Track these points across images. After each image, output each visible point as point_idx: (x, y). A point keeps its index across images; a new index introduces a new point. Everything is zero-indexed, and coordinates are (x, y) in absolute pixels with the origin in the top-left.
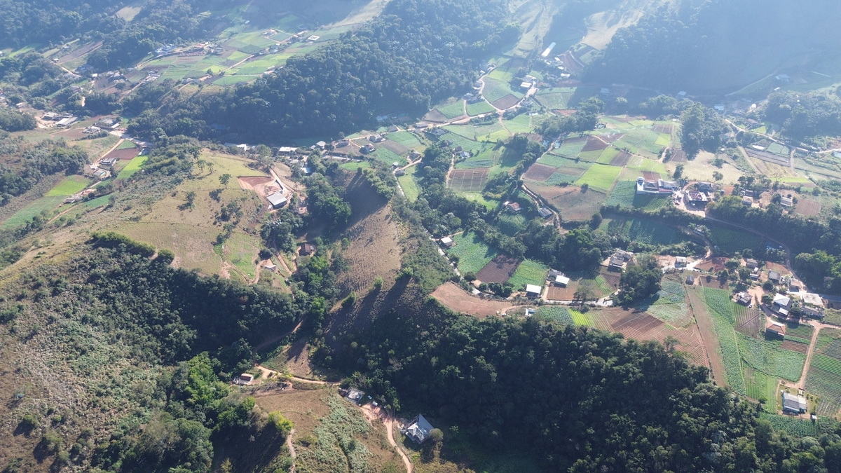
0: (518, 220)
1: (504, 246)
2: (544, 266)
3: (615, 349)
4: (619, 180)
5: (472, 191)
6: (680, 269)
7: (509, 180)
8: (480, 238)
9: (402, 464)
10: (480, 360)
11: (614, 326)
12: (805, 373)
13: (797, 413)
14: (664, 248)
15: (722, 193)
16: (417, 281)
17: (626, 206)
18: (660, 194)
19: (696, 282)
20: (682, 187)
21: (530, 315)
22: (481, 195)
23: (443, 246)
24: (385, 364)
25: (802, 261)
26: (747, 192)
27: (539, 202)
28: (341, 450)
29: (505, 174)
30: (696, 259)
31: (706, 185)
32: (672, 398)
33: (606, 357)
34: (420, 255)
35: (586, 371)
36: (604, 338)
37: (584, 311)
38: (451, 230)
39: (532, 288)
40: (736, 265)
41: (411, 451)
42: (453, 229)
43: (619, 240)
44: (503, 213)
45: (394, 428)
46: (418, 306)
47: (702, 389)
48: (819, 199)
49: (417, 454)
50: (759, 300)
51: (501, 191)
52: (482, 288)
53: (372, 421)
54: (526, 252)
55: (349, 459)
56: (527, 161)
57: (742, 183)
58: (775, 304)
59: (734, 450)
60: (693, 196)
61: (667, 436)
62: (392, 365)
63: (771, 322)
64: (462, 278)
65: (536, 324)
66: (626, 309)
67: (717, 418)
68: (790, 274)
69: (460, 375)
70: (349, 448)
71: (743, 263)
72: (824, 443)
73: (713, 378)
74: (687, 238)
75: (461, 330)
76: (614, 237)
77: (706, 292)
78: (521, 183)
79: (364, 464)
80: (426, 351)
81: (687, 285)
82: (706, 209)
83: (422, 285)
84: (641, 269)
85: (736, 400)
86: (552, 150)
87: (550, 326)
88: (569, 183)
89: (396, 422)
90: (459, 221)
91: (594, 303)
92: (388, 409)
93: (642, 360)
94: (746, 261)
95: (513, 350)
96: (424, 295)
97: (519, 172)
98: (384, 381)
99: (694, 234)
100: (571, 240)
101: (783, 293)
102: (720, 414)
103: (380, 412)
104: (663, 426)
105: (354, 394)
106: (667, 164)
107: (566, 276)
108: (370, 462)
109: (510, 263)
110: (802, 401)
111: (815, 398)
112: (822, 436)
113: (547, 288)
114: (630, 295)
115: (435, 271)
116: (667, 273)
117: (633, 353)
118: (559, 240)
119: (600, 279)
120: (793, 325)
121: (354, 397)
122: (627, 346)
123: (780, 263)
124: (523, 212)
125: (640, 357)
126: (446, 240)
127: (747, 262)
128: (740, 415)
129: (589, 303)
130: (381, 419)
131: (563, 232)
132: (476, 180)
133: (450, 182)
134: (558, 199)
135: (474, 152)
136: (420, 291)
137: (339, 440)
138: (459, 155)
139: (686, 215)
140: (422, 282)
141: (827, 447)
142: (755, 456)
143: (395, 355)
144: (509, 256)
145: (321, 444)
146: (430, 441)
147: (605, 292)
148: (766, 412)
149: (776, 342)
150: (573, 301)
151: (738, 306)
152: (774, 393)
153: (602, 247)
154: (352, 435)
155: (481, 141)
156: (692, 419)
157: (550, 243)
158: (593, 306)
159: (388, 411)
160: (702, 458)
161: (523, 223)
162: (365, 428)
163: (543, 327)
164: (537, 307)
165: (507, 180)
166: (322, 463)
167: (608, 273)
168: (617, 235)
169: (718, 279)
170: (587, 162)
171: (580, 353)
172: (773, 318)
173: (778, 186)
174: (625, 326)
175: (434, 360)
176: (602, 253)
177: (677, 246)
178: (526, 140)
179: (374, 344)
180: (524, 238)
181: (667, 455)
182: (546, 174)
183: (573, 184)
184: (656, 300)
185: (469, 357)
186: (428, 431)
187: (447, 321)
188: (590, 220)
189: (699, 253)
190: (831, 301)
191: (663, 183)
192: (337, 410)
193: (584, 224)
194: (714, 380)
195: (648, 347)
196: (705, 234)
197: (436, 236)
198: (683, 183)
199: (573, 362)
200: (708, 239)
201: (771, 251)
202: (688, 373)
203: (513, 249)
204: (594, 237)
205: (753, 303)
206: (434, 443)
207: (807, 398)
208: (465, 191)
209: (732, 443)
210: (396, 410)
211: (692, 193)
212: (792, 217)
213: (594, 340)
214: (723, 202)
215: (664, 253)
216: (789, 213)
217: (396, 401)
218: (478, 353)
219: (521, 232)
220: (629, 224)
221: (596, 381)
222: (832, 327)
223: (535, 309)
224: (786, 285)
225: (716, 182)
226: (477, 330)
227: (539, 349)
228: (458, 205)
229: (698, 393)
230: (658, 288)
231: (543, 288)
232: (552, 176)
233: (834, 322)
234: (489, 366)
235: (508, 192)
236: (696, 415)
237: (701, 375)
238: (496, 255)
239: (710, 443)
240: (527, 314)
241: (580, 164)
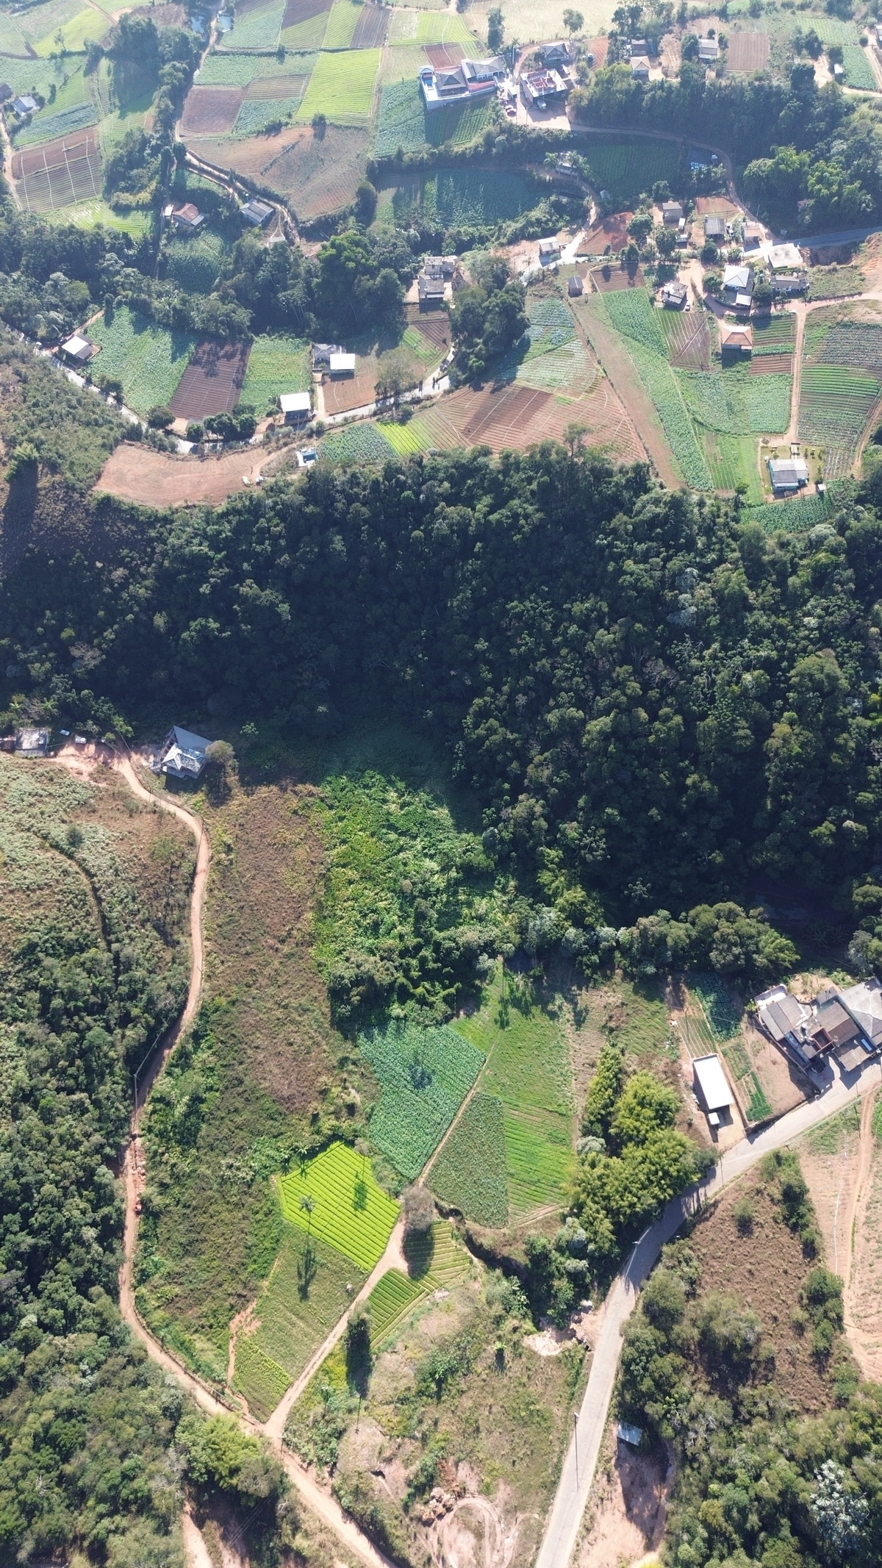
0: (208, 247)
1: (203, 321)
2: (298, 341)
3: (482, 480)
4: (384, 84)
5: (80, 199)
6: (552, 266)
7: (153, 148)
8: (144, 318)
9: (180, 827)
10: (248, 588)
11: (467, 432)
12: (795, 410)
13: (794, 490)
14: (511, 227)
15: (590, 60)
16: (54, 468)
17: (416, 148)
18: (473, 97)
19: (587, 289)
20: (512, 67)
21: (310, 464)
22: (106, 206)
23: (73, 362)
24: (65, 661)
25: (756, 178)
26: (635, 47)
27: (236, 189)
28: (57, 853)
29: (137, 136)
30: (573, 233)
31: (555, 49)
32: (601, 541)
33: (470, 502)
34: (36, 405)
35: (443, 542)
36: (458, 466)
37: (404, 419)
38: (75, 316)
39: (294, 401)
40: (646, 226)
41: (185, 796)
42: (78, 311)
43: (422, 234)
44: (170, 239)
45: (138, 770)
46: (79, 522)
47: (647, 507)
48: (764, 22)
49: (200, 796)
50: (700, 288)
51: (145, 181)
52: (194, 435)
53: (90, 775)
54: (252, 320)
55: (81, 863)
56: (174, 86)
57: (621, 25)
58: (728, 289)
59: (714, 594)
60: (537, 84)
61: (606, 610)
62: (82, 658)
63: (728, 331)
64: (145, 426)
65: (329, 481)
66: (478, 388)
67: (679, 549)
68: (740, 212)
69: (221, 630)
70: (72, 844)
71: (658, 217)
72: (842, 527)
73: (657, 475)
74: (546, 188)
75: (189, 543)
76: (412, 231)
77: (609, 301)
78: (181, 151)
79: (112, 859)
80: (136, 609)
81: (572, 300)
82: (567, 109)
83: (69, 475)
84: (484, 293)
85: (701, 504)
86: (218, 41)
87: (354, 476)
88: (284, 120)
89: (135, 757)
90: (82, 289)
91: (417, 393)
92: (110, 741)
93: (534, 486)
94: (661, 209)
95: (303, 548)
96: (82, 495)
97: (166, 121)
98: (79, 693)
99: (559, 176)
100: (332, 265)
101: (735, 260)
102: (682, 540)
103: (98, 751)
104: (596, 593)
105: (30, 738)
106: (467, 14)
107: (349, 352)
108: (121, 850)
109: (229, 357)
110: (800, 466)
111: (817, 450)
112: (838, 515)
113: (320, 390)
114: (478, 356)
115: (83, 432)
116: (530, 284)
117: (516, 477)
118: (309, 272)
119: (412, 335)
120: (762, 322)
121: (35, 745)
122: (501, 467)
123: (718, 195)
124: (213, 224)
125: (529, 480)
126: (74, 345)
127: (664, 211)
128: (712, 529)
129: (408, 396)
130: (105, 763)
131: (312, 251)
132: (79, 168)
133: (20, 190)
134: (273, 171)
135: (45, 92)
136: (70, 488)
137: (45, 838)
138: (12, 109)
139: (533, 135)
140: (65, 467)
141: (848, 533)
142: (746, 589)
143: (79, 637)
144: (221, 341)
145: (14, 860)
146: (212, 769)
147: (431, 359)
148: (750, 506)
149: (740, 366)
150: (377, 402)
151: (669, 314)
152: (755, 466)
153: (395, 263)
154: (65, 818)
155: (46, 54)
156: (641, 566)
157: (294, 286)
158: (416, 401)
159: (112, 746)
160: (667, 624)
161: (221, 252)
162: (83, 795)
163: (343, 483)
164: (315, 442)
165: (148, 151)
166: (34, 891)
167: (424, 317)
168: (416, 223)
169: (622, 268)
170: (303, 54)
171: (423, 511)
172: (729, 319)
173: (688, 14)
174: (487, 426)
175: (159, 620)
176: (400, 277)
177: (536, 214)
178: (151, 28)
179: (25, 630)
180: (235, 287)
181: (614, 642)
182: (226, 109)
183: (292, 121)
184: (526, 351)
185: (225, 593)
186: (202, 751)
187: (153, 533)
188: (353, 203)
189: (576, 217)
190: (816, 248)
191: (472, 67)
192: (14, 785)
193: (344, 217)
194: (659, 480)
195: (538, 457)
196: (579, 170)
197: (48, 342)
198: (510, 56)
199: (417, 533)
200: (585, 180)
201: (700, 172)
202: (617, 484)
203: (222, 322)
204: (374, 243)
205: (691, 299)
206: (222, 766)
207: (806, 456)
208: (64, 203)
209: (709, 581)
210: (127, 738)
211: (534, 79)
212: (724, 83)
213: (441, 475)
214: (597, 84)
215: (514, 240)
216: (719, 75)
217: (119, 721)
218: (239, 577)
219: (226, 276)
220: (432, 187)
221: (466, 552)
222: (824, 303)
223: (313, 446)
224: (737, 241)
225: (573, 35)
226: (220, 533)
227: (349, 528)
228: (64, 249)
229: (641, 517)
230: (525, 325)
231: (312, 391)
232: (241, 113)
233: (826, 294)
234: (268, 595)
235: (162, 182)
236: (644, 558)
237: (639, 480)
238: (192, 347)
239: (676, 596)
240: (301, 463)
241: (292, 63)
